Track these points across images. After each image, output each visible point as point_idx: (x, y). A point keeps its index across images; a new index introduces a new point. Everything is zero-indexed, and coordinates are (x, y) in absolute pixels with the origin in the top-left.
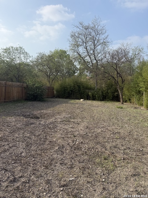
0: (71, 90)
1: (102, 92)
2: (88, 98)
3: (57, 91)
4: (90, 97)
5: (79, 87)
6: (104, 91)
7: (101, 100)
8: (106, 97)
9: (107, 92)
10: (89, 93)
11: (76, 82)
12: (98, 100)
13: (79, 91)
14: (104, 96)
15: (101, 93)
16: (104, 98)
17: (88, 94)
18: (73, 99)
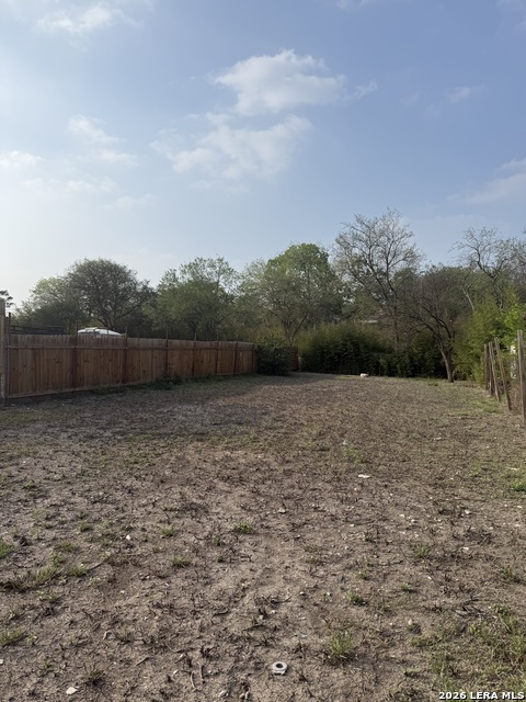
0: (338, 355)
1: (411, 358)
2: (377, 371)
3: (304, 356)
4: (383, 369)
5: (356, 345)
6: (416, 354)
7: (408, 376)
8: (420, 368)
9: (423, 357)
10: (381, 361)
11: (349, 335)
12: (402, 376)
13: (356, 355)
14: (414, 366)
15: (407, 361)
16: (415, 369)
17: (378, 363)
18: (342, 373)
